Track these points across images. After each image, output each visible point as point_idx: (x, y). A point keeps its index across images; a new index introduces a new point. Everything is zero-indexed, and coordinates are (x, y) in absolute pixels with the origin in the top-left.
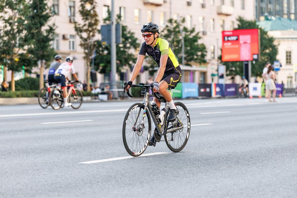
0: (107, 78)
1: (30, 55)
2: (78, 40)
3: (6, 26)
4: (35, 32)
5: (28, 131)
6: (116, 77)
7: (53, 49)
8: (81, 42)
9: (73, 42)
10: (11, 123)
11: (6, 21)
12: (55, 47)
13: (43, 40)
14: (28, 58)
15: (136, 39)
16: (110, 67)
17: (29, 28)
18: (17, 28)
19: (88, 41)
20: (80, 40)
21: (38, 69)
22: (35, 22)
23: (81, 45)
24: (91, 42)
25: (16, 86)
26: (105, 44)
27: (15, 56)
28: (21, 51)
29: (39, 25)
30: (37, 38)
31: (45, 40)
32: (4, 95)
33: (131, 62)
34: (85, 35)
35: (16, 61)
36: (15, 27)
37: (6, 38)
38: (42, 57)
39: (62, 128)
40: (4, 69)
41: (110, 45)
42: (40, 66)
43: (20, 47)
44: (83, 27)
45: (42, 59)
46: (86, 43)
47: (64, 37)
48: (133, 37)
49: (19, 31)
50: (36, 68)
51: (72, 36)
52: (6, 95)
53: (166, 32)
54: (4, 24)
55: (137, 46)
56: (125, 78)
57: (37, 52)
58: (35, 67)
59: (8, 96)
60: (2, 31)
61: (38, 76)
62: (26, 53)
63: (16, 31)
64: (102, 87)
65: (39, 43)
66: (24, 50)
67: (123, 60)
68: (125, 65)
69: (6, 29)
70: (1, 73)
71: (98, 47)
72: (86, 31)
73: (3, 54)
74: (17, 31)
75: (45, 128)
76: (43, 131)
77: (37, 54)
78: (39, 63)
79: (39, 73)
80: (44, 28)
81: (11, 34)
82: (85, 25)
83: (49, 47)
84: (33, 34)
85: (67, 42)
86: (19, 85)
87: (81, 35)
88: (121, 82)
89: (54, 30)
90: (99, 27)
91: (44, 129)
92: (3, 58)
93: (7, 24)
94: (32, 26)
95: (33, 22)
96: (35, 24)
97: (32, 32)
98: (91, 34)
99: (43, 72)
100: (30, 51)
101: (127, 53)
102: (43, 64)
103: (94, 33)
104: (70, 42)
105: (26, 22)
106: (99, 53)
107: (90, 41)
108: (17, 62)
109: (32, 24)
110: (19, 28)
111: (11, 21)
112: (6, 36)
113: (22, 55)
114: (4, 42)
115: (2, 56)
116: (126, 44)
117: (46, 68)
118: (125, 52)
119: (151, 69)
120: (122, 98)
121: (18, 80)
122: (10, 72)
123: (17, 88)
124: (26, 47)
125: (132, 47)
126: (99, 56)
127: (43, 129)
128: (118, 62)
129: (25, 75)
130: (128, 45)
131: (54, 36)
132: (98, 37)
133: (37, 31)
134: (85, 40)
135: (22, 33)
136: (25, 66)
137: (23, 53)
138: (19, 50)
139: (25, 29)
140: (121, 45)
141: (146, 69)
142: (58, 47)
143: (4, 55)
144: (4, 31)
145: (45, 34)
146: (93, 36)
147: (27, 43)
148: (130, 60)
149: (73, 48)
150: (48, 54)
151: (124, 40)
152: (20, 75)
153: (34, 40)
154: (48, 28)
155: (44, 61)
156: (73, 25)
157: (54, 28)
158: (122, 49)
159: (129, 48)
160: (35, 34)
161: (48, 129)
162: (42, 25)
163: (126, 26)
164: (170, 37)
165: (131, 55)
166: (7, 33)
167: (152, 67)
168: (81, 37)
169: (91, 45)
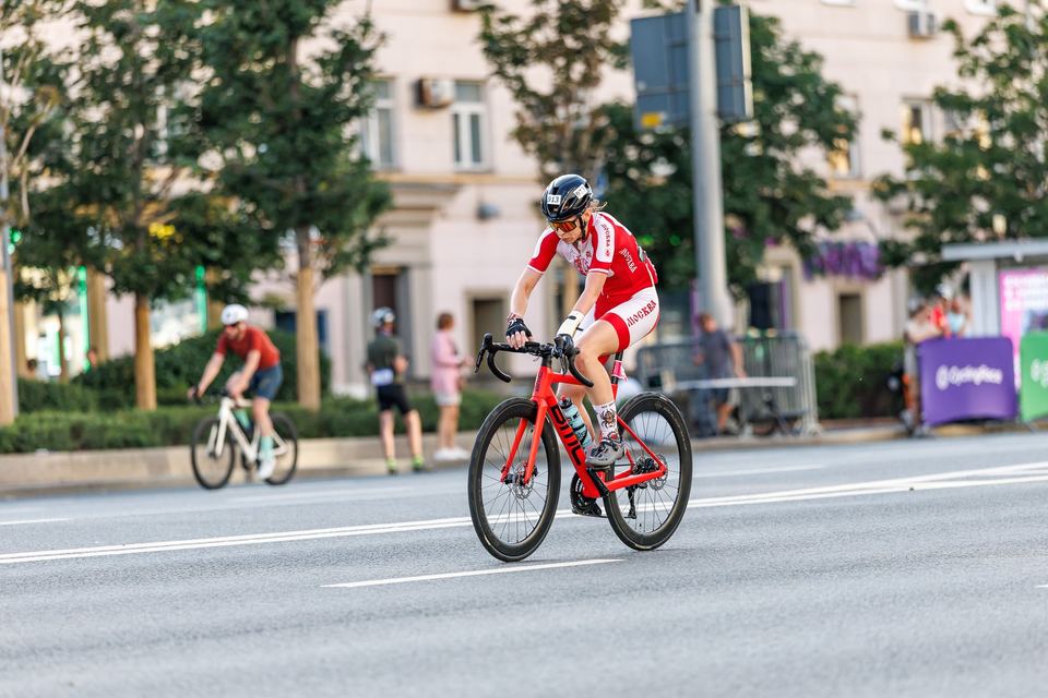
0: (674, 316)
1: (234, 205)
2: (502, 109)
3: (94, 47)
4: (257, 68)
5: (259, 631)
6: (725, 311)
7: (364, 161)
8: (518, 115)
9: (475, 119)
10: (159, 589)
11: (96, 17)
12: (373, 152)
13: (305, 112)
14: (224, 217)
15: (833, 90)
16: (693, 252)
17: (225, 52)
18: (158, 54)
19: (561, 112)
20: (518, 106)
21: (279, 280)
22: (257, 15)
23: (522, 135)
24: (578, 116)
25: (160, 383)
26: (655, 122)
27: (152, 208)
28: (183, 185)
29: (280, 31)
30: (271, 107)
31: (318, 112)
32: (103, 429)
33: (806, 223)
34: (540, 77)
35: (156, 241)
36: (146, 50)
37: (96, 114)
38: (306, 213)
39: (446, 612)
40: (91, 288)
41: (686, 132)
42: (292, 263)
43: (180, 159)
44: (528, 32)
45: (302, 226)
46: (549, 121)
47: (422, 96)
48: (815, 78)
49: (172, 71)
50: (273, 274)
51: (469, 88)
52: (110, 435)
53: (999, 44)
54: (87, 33)
55: (841, 129)
56: (775, 315)
57: (275, 183)
58: (264, 268)
59: (118, 436)
60: (75, 74)
61: (285, 319)
62: (213, 191)
63: (151, 68)
64: (646, 373)
65: (282, 132)
66: (205, 175)
67: (762, 212)
68: (777, 242)
69: (94, 63)
70: (78, 311)
71: (618, 147)
72: (546, 53)
73: (85, 200)
74: (161, 70)
75: (351, 612)
76: (341, 628)
77: (279, 196)
78: (288, 244)
79: (290, 304)
80: (310, 50)
81: (127, 89)
82: (539, 22)
83: (342, 153)
84: (248, 81)
85: (439, 123)
86: (177, 372)
87: (519, 78)
88: (754, 333)
89: (369, 54)
90: (619, 32)
91: (346, 618)
92: (88, 222)
93: (100, 31)
94: (242, 35)
95: (248, 16)
96: (259, 27)
97: (243, 69)
98: (578, 69)
99: (315, 291)
100: (237, 182)
101: (781, 172)
102: (314, 249)
103: (591, 65)
104: (456, 117)
105: (208, 18)
106: (624, 176)
107: (573, 108)
108: (165, 245)
109: (243, 26)
110: (171, 55)
111: (122, 15)
112: (99, 103)
113: (189, 201)
114: (84, 131)
115: (81, 211)
116: (778, 118)
117: (327, 274)
118: (773, 162)
119: (920, 258)
120: (765, 428)
121: (172, 348)
122: (128, 300)
123: (172, 394)
124: (212, 160)
125: (810, 135)
126: (622, 193)
127: (341, 621)
128: (734, 222)
129: (212, 316)
130: (788, 127)
131: (368, 89)
132: (616, 86)
133: (270, 63)
134: (546, 105)
135: (188, 77)
136: (207, 263)
137: (199, 192)
138: (173, 177)
139: (205, 59)
140: (748, 129)
141: (893, 256)
142: (388, 151)
143: (92, 210)
144: (83, 75)
145: (315, 79)
146: (590, 80)
147: (216, 133)
148: (803, 214)
149: (477, 155)
150: (337, 190)
151: (761, 96)
152: (179, 316)
153: (255, 118)
154: (334, 47)
155: (314, 234)
156: (474, 24)
157: (366, 45)
158: (753, 150)
159: (796, 142)
160: (261, 84)
161: (369, 617)
162: (299, 29)
163: (773, 20)
164: (1025, 73)
165: (807, 181)
166: (101, 84)
167: (929, 243)
168: (522, 92)
169: (578, 133)
